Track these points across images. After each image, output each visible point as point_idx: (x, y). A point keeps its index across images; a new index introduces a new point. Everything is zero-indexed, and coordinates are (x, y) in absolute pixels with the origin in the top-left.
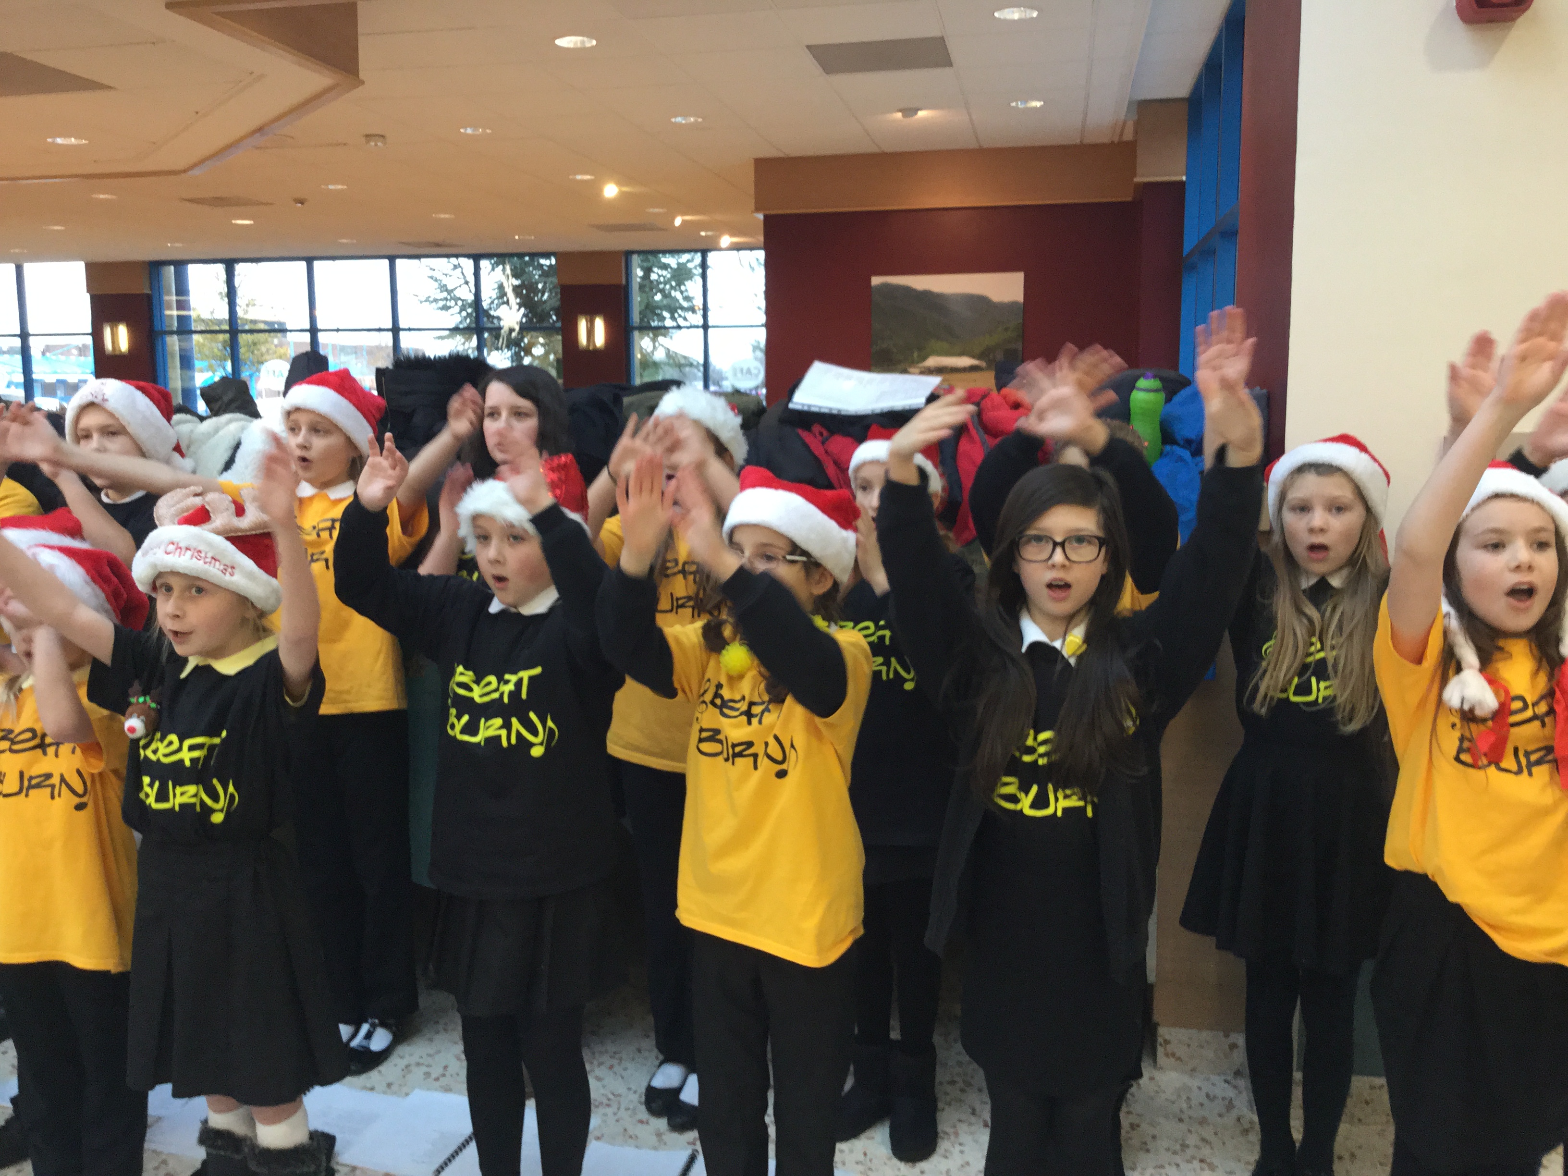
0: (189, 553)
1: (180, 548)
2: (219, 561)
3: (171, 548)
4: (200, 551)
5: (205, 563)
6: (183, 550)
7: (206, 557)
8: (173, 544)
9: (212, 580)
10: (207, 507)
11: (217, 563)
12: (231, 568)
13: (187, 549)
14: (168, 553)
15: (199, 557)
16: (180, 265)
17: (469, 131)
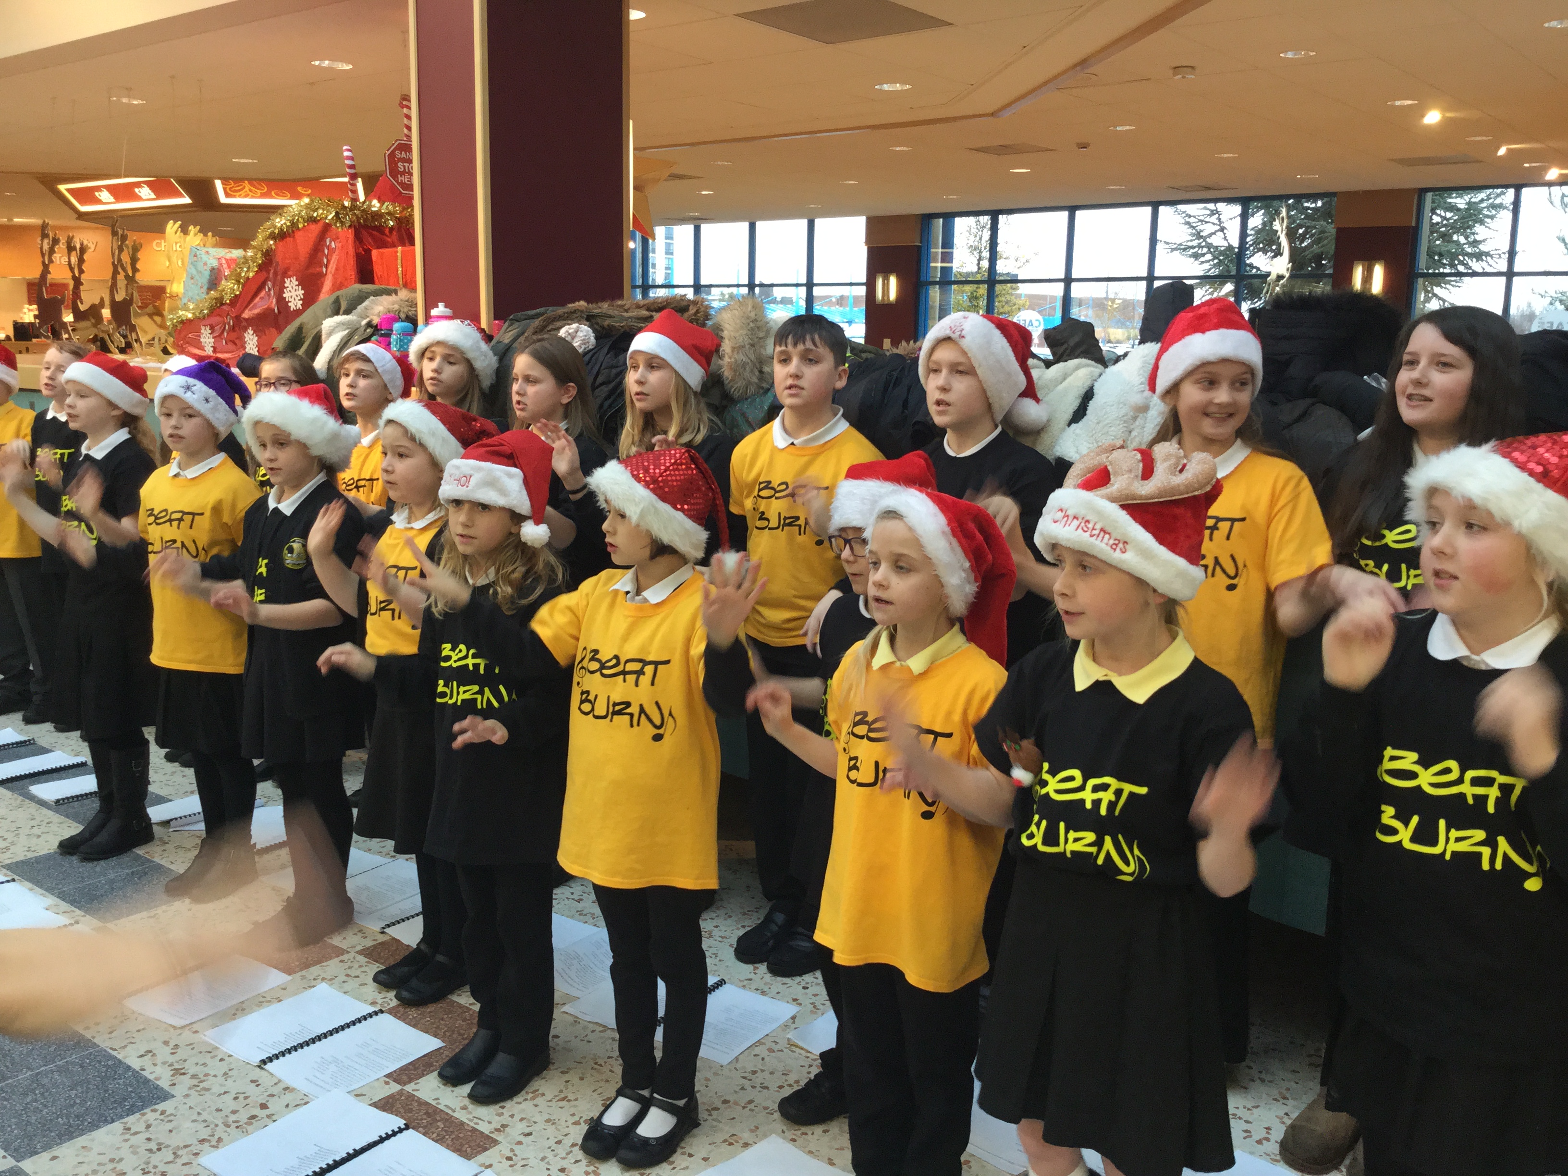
0: (1076, 523)
1: (1068, 516)
2: (1109, 534)
3: (1060, 515)
4: (1088, 521)
5: (1092, 536)
6: (1071, 518)
7: (1093, 529)
8: (1061, 510)
9: (1100, 556)
10: (1110, 468)
11: (1107, 536)
12: (1122, 543)
13: (1075, 518)
14: (1055, 522)
15: (1085, 529)
16: (949, 217)
17: (1290, 55)
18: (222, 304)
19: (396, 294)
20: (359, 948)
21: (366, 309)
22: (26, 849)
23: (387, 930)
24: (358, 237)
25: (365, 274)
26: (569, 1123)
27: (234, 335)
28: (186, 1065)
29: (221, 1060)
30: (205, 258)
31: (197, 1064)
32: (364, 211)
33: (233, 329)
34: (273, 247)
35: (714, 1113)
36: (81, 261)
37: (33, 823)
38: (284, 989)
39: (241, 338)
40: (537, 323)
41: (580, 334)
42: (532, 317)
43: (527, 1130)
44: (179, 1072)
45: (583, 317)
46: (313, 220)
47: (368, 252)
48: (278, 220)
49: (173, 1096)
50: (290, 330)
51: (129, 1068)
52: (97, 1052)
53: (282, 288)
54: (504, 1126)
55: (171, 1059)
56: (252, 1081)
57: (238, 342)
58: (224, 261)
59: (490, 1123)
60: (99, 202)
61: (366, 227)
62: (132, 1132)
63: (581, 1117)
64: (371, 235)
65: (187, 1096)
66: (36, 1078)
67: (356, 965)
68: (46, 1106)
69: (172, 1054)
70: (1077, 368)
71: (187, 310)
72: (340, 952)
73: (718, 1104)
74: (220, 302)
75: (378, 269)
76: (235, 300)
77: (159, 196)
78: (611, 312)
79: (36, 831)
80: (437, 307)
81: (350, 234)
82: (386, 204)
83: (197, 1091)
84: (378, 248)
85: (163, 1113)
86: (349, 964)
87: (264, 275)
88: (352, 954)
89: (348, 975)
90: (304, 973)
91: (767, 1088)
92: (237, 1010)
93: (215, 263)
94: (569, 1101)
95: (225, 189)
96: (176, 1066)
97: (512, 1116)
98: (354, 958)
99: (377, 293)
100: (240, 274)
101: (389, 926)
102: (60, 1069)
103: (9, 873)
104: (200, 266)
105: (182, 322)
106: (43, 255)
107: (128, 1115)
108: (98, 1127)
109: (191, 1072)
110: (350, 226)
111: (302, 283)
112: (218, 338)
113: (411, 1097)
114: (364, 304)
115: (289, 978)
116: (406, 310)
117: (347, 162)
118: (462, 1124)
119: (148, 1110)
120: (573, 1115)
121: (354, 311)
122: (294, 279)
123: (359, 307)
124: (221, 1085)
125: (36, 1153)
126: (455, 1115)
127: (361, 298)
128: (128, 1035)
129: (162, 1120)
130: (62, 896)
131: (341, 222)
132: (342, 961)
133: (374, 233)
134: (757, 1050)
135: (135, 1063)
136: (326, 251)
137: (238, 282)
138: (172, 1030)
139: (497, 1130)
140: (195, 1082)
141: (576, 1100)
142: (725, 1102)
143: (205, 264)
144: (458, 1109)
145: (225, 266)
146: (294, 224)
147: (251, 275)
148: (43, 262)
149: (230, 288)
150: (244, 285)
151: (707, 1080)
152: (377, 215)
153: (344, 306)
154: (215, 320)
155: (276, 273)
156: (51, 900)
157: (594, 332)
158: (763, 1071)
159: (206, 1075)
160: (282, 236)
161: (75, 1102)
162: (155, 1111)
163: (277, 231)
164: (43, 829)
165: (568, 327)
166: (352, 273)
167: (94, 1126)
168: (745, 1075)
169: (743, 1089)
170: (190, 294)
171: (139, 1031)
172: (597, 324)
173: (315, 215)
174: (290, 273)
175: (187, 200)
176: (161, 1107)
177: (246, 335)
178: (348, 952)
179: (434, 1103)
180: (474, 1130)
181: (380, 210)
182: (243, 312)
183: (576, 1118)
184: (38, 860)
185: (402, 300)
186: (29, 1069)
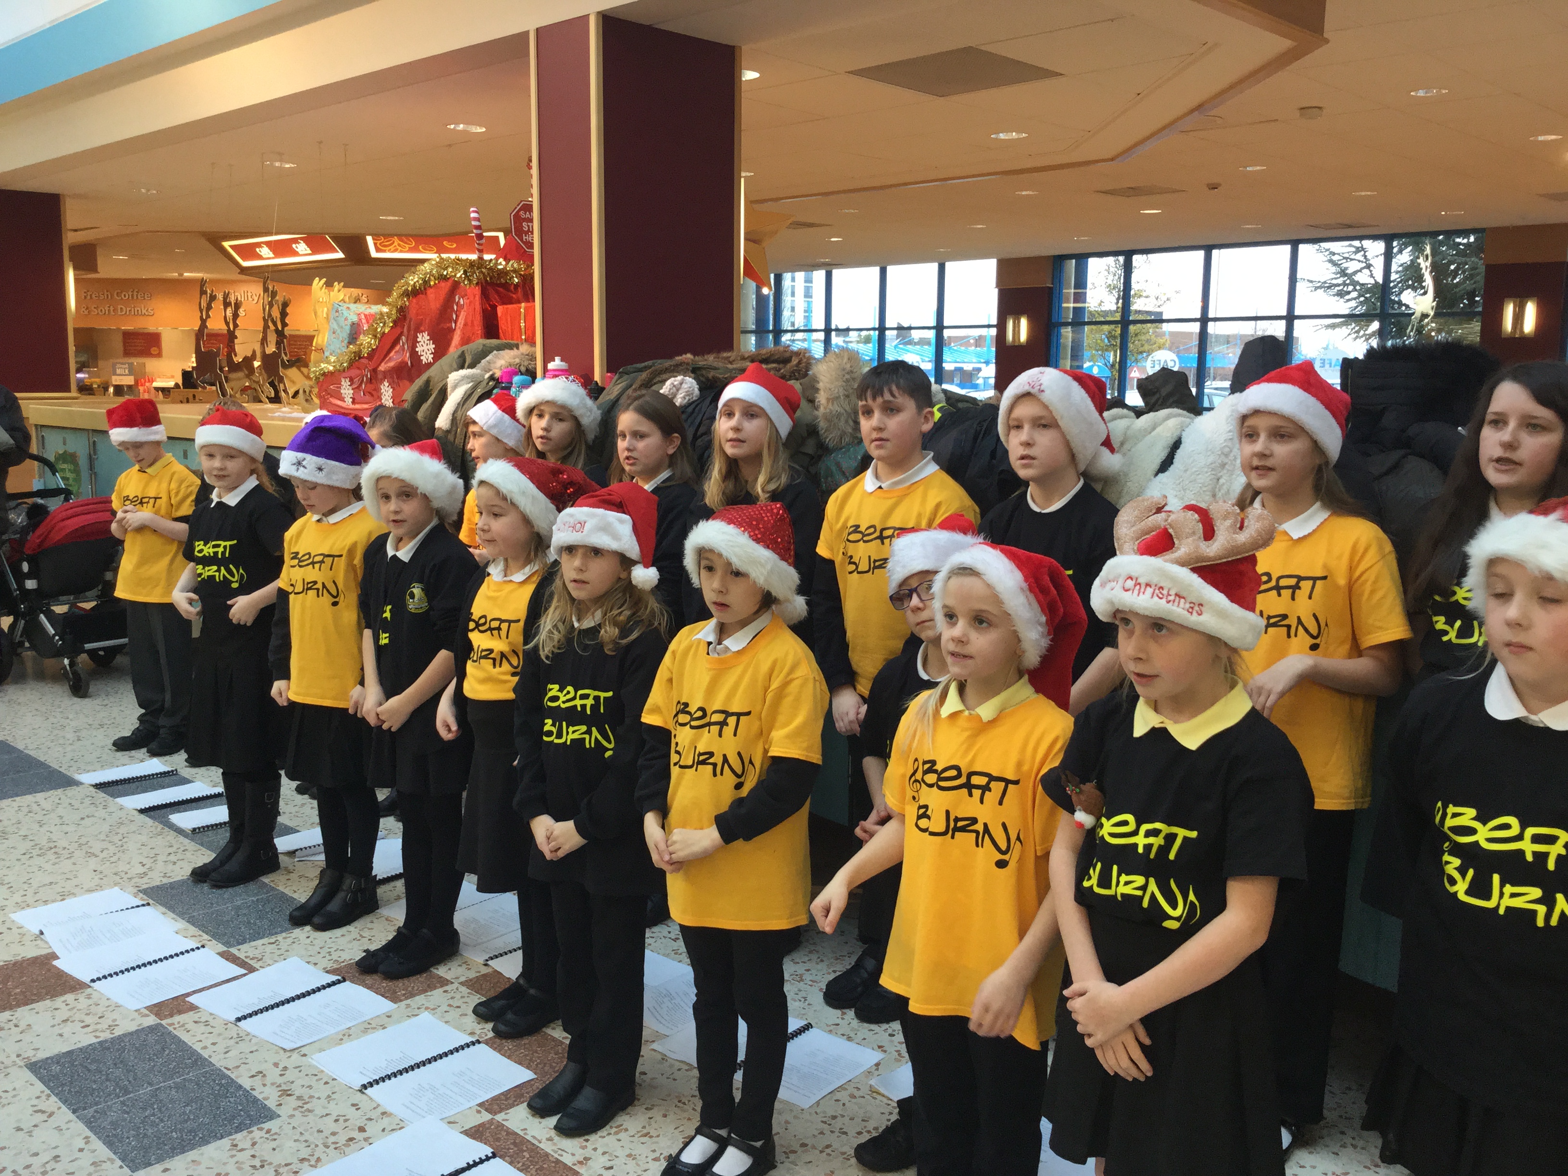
0: (1149, 590)
1: (1140, 584)
2: (1183, 598)
3: (1130, 583)
4: (1162, 588)
5: (1166, 602)
6: (1143, 587)
7: (1168, 595)
8: (1132, 578)
9: (1176, 621)
10: (1170, 531)
11: (1182, 601)
12: (1197, 605)
13: (1148, 585)
15: (1160, 596)
16: (1082, 258)
17: (1421, 93)
18: (360, 358)
19: (518, 348)
20: (463, 979)
21: (489, 362)
22: (162, 875)
23: (490, 963)
24: (485, 294)
25: (491, 329)
26: (649, 1160)
27: (371, 387)
28: (293, 1086)
29: (326, 1083)
30: (346, 313)
31: (303, 1086)
32: (491, 269)
33: (370, 381)
34: (407, 303)
35: (791, 1155)
36: (236, 316)
37: (171, 850)
38: (388, 1017)
39: (378, 390)
40: (644, 375)
41: (685, 386)
42: (641, 370)
43: (608, 1164)
44: (286, 1093)
45: (688, 369)
46: (443, 278)
47: (494, 308)
48: (411, 278)
49: (279, 1116)
50: (419, 382)
51: (240, 1087)
52: (212, 1070)
53: (414, 343)
54: (587, 1159)
55: (280, 1080)
56: (353, 1105)
57: (375, 394)
58: (363, 317)
59: (573, 1155)
60: (260, 257)
61: (492, 284)
62: (239, 1148)
63: (661, 1154)
64: (497, 292)
65: (292, 1116)
66: (154, 1094)
67: (458, 996)
68: (162, 1121)
69: (281, 1075)
70: (1168, 417)
71: (329, 363)
72: (444, 982)
73: (796, 1147)
74: (358, 355)
75: (504, 325)
76: (372, 355)
77: (315, 251)
78: (715, 364)
79: (173, 858)
80: (554, 360)
81: (477, 291)
82: (511, 262)
83: (302, 1112)
84: (504, 303)
85: (268, 1131)
86: (452, 994)
87: (398, 330)
88: (456, 985)
89: (450, 1005)
90: (408, 1001)
91: (845, 1133)
92: (344, 1035)
93: (355, 319)
94: (651, 1137)
95: (375, 244)
96: (284, 1087)
97: (595, 1149)
98: (457, 989)
99: (499, 348)
100: (377, 329)
101: (492, 958)
102: (177, 1087)
103: (145, 897)
104: (341, 320)
105: (324, 374)
106: (201, 311)
107: (236, 1132)
108: (208, 1143)
109: (297, 1093)
110: (477, 284)
111: (433, 338)
112: (357, 389)
113: (500, 1126)
114: (488, 358)
115: (394, 1006)
116: (526, 363)
117: (474, 223)
118: (547, 1155)
119: (254, 1128)
120: (654, 1151)
121: (479, 365)
122: (426, 334)
123: (483, 361)
124: (324, 1107)
125: (150, 1165)
126: (541, 1146)
127: (484, 353)
128: (242, 1056)
129: (267, 1139)
130: (192, 921)
131: (469, 280)
132: (445, 992)
133: (501, 289)
134: (838, 1096)
135: (246, 1083)
136: (455, 307)
137: (375, 336)
138: (282, 1052)
139: (580, 1163)
140: (300, 1103)
141: (658, 1136)
142: (804, 1145)
143: (346, 319)
144: (544, 1140)
145: (364, 321)
146: (426, 282)
147: (387, 331)
148: (201, 317)
149: (367, 341)
150: (380, 341)
151: (787, 1122)
152: (504, 273)
153: (468, 360)
154: (354, 372)
155: (409, 330)
156: (181, 924)
157: (698, 384)
158: (843, 1116)
159: (311, 1097)
160: (414, 293)
161: (189, 1118)
162: (261, 1129)
163: (410, 289)
164: (179, 856)
165: (673, 379)
166: (479, 329)
167: (205, 1141)
168: (824, 1119)
169: (822, 1133)
170: (332, 347)
171: (252, 1052)
172: (703, 376)
173: (445, 273)
174: (422, 328)
175: (340, 255)
176: (266, 1126)
177: (382, 387)
178: (452, 983)
179: (521, 1133)
180: (558, 1162)
181: (505, 268)
182: (379, 365)
183: (657, 1155)
184: (172, 886)
185: (522, 354)
186: (150, 1084)
